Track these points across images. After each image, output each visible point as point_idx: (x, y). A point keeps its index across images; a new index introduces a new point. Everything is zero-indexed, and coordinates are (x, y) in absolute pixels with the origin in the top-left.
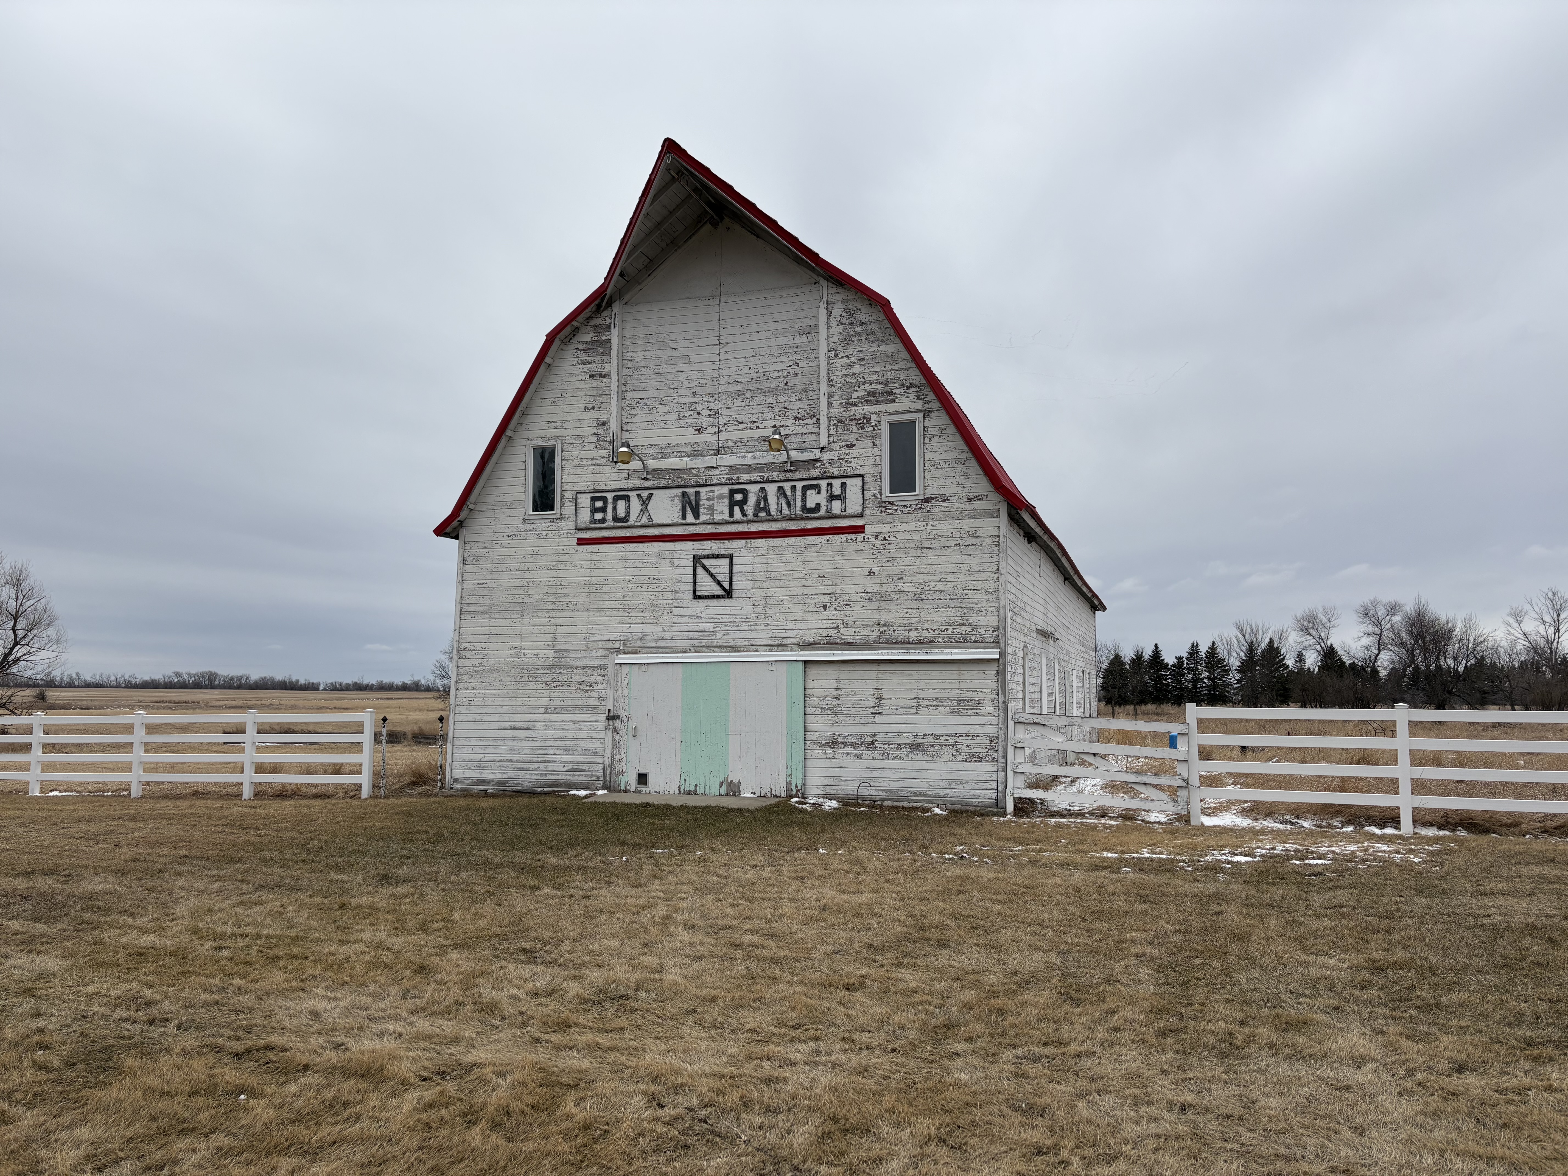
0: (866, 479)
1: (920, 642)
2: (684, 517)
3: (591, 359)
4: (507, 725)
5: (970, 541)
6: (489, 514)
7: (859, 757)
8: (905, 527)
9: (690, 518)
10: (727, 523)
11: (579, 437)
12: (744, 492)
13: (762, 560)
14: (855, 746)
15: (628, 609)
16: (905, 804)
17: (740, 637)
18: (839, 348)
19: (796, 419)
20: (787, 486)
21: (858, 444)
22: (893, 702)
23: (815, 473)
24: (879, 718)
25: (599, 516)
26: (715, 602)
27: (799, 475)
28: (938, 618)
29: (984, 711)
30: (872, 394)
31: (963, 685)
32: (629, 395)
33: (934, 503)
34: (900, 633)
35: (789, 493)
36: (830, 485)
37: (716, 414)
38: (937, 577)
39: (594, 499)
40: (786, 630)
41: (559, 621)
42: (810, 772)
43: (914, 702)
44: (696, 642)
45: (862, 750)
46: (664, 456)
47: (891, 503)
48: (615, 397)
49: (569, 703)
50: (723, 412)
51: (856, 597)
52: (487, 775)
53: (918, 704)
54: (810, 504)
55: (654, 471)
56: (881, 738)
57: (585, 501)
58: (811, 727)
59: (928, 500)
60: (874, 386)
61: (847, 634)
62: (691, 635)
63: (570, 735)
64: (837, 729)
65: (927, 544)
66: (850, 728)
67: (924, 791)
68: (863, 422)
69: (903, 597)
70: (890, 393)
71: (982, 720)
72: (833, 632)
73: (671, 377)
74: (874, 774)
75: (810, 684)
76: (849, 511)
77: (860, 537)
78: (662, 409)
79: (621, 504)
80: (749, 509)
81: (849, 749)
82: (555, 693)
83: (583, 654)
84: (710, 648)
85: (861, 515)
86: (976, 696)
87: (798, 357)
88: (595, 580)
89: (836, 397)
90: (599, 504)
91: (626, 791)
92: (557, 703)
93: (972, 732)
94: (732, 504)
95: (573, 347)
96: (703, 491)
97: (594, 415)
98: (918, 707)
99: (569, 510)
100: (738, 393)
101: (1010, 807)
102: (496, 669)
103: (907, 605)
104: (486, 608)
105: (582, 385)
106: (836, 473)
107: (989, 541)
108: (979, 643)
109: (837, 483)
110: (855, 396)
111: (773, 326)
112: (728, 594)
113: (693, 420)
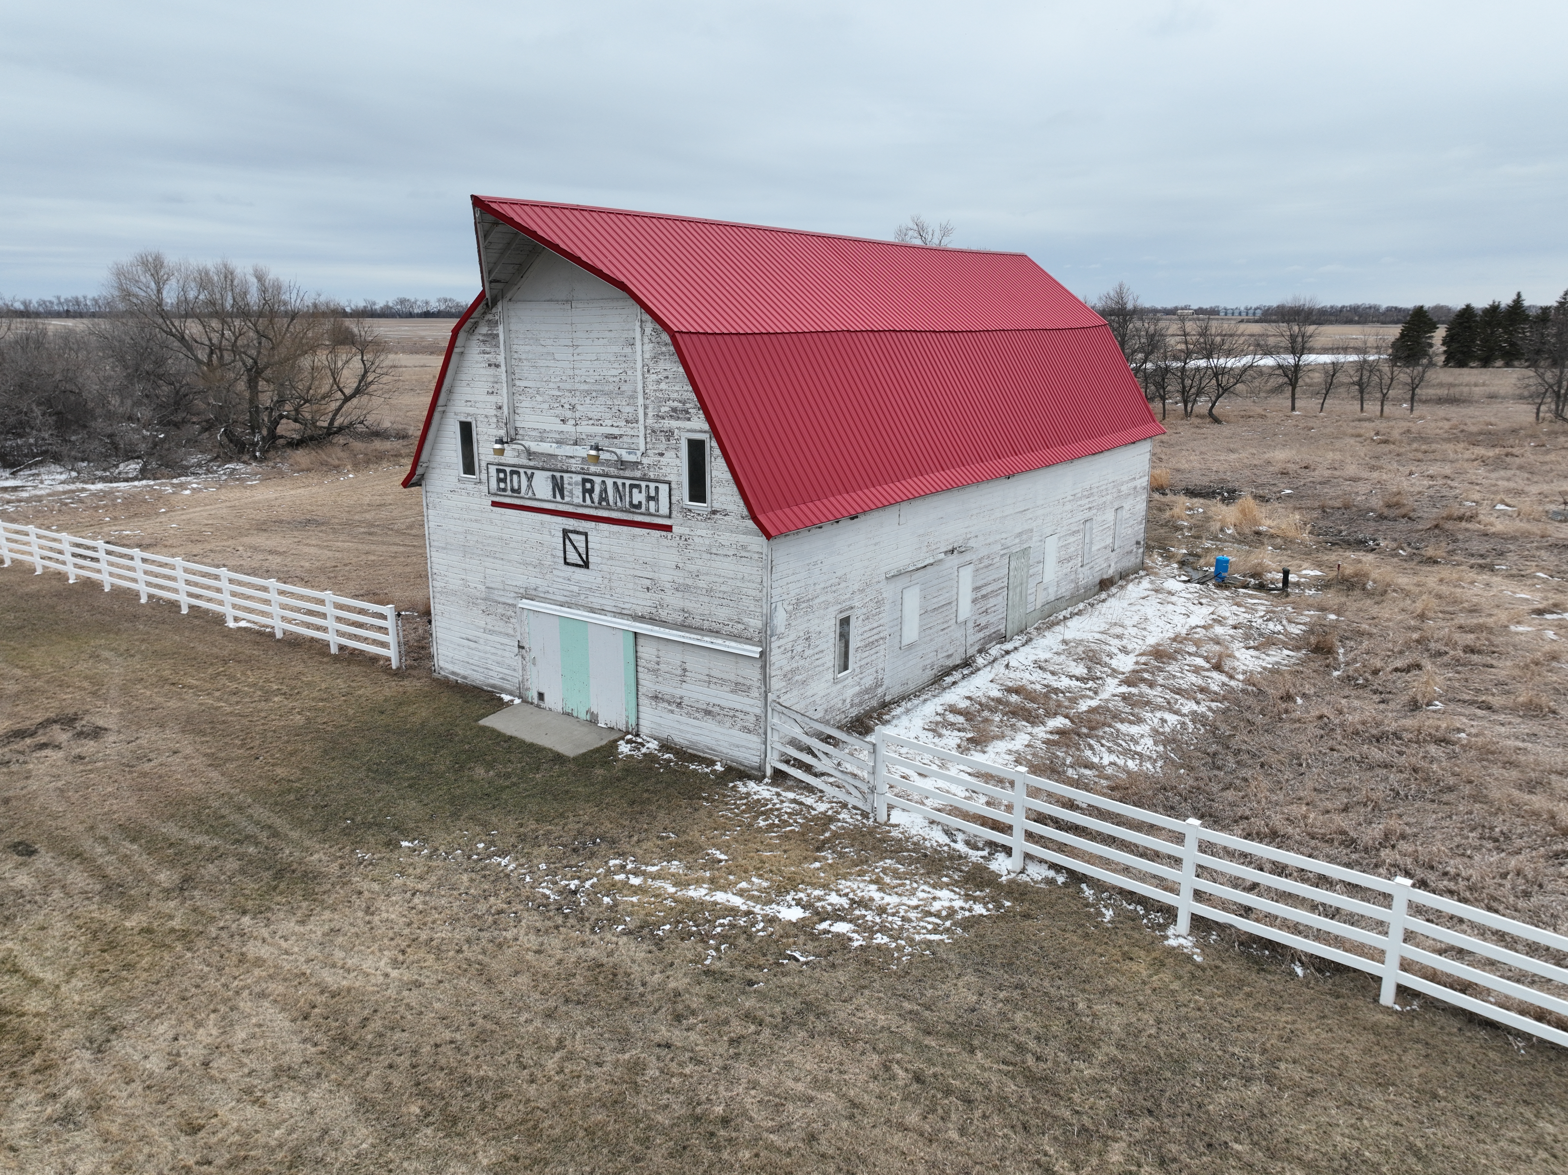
0: (673, 486)
1: (711, 631)
2: (555, 496)
3: (488, 349)
4: (464, 636)
5: (744, 554)
6: (437, 471)
7: (672, 712)
8: (699, 532)
9: (558, 497)
10: (582, 506)
11: (486, 416)
12: (591, 482)
13: (605, 541)
14: (669, 703)
15: (526, 564)
16: (701, 754)
17: (596, 601)
18: (651, 364)
19: (627, 422)
20: (620, 482)
21: (666, 454)
22: (693, 675)
23: (638, 474)
24: (684, 685)
25: (502, 485)
26: (577, 570)
27: (628, 473)
28: (722, 614)
29: (752, 695)
30: (674, 410)
31: (739, 672)
32: (518, 383)
33: (718, 516)
34: (697, 622)
35: (621, 488)
36: (647, 486)
37: (573, 408)
38: (721, 580)
39: (498, 471)
40: (624, 603)
41: (487, 564)
42: (641, 715)
43: (706, 678)
44: (568, 599)
45: (673, 707)
46: (542, 440)
47: (690, 510)
48: (505, 385)
49: (496, 628)
50: (578, 407)
51: (668, 585)
52: (456, 669)
53: (710, 680)
54: (635, 502)
55: (534, 453)
56: (686, 701)
57: (493, 470)
58: (641, 682)
59: (714, 512)
60: (676, 404)
61: (663, 614)
62: (566, 593)
63: (499, 652)
64: (659, 688)
65: (714, 551)
66: (668, 689)
67: (714, 747)
68: (669, 434)
69: (699, 592)
70: (687, 412)
71: (752, 702)
72: (654, 610)
73: (543, 370)
74: (682, 727)
75: (640, 649)
76: (661, 512)
77: (669, 534)
78: (539, 399)
79: (515, 477)
80: (596, 496)
81: (666, 705)
82: (489, 619)
83: (502, 593)
84: (577, 606)
85: (670, 517)
86: (748, 683)
87: (626, 365)
88: (505, 536)
89: (650, 409)
90: (502, 475)
91: (532, 703)
92: (489, 627)
93: (744, 709)
94: (585, 491)
95: (475, 337)
96: (566, 476)
97: (493, 398)
98: (709, 682)
99: (484, 476)
100: (588, 392)
101: (769, 772)
102: (454, 593)
103: (702, 598)
104: (443, 545)
105: (485, 372)
106: (652, 477)
107: (756, 556)
108: (749, 640)
109: (652, 486)
110: (663, 409)
111: (608, 334)
112: (586, 565)
113: (559, 411)
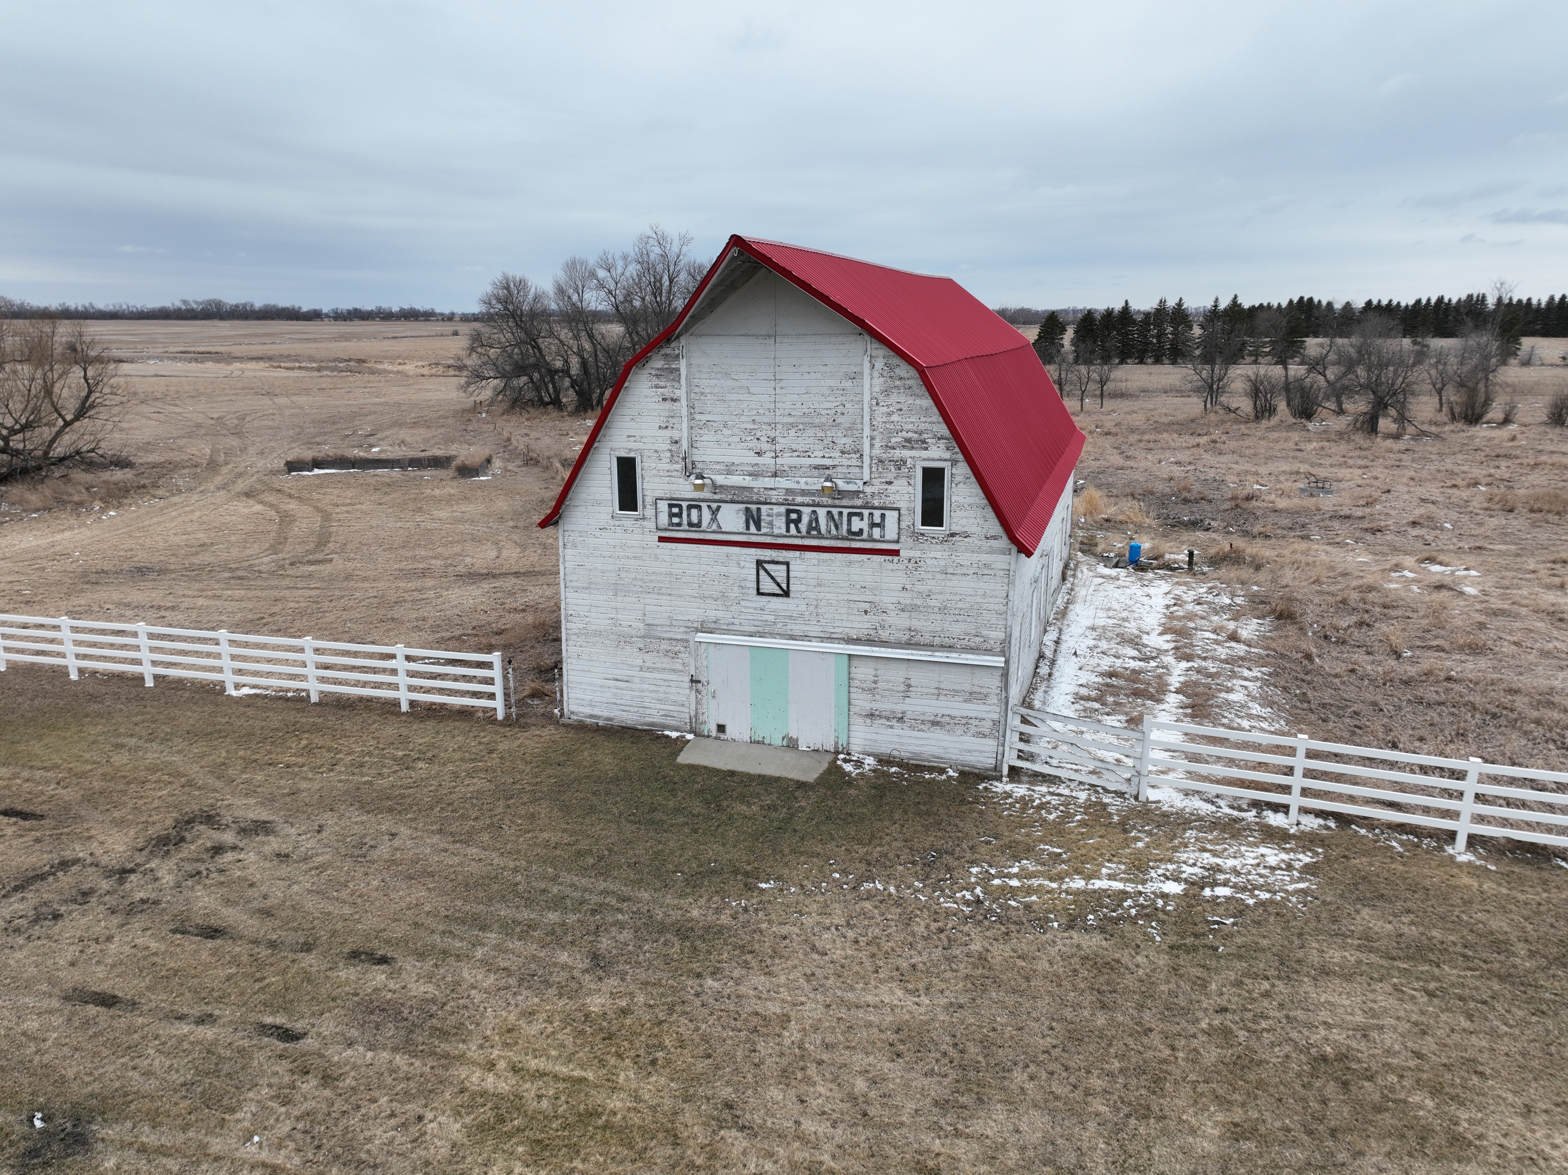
0: (902, 512)
1: (942, 646)
2: (748, 528)
3: (663, 384)
4: (610, 676)
5: (986, 572)
6: (583, 509)
7: (891, 727)
8: (933, 554)
9: (753, 529)
10: (785, 536)
11: (656, 451)
12: (799, 513)
13: (815, 569)
14: (888, 719)
15: (704, 598)
16: (926, 764)
17: (797, 628)
18: (881, 398)
19: (843, 452)
20: (835, 511)
21: (895, 482)
22: (919, 689)
23: (859, 502)
24: (907, 700)
25: (676, 520)
26: (775, 599)
27: (845, 502)
28: (957, 629)
29: (989, 702)
30: (909, 440)
31: (975, 682)
32: (698, 417)
33: (957, 538)
34: (927, 639)
35: (836, 517)
36: (871, 514)
37: (773, 441)
38: (958, 598)
39: (671, 506)
40: (834, 627)
41: (647, 601)
42: (852, 734)
43: (936, 691)
44: (760, 629)
45: (894, 722)
46: (729, 473)
47: (923, 535)
48: (685, 420)
49: (658, 665)
50: (779, 439)
51: (892, 607)
52: (596, 712)
53: (939, 693)
54: (855, 528)
55: (721, 486)
56: (909, 715)
57: (663, 506)
58: (853, 702)
59: (953, 535)
60: (910, 435)
61: (884, 635)
62: (756, 623)
63: (662, 689)
64: (875, 706)
65: (951, 571)
66: (884, 705)
67: (941, 755)
68: (900, 464)
69: (930, 610)
70: (924, 442)
71: (988, 708)
72: (872, 632)
73: (733, 404)
74: (903, 740)
75: (853, 670)
76: (887, 538)
77: (896, 559)
78: (726, 432)
79: (694, 512)
80: (803, 526)
81: (884, 721)
82: (647, 657)
83: (668, 629)
84: (772, 635)
85: (897, 542)
86: (985, 691)
87: (844, 398)
88: (676, 571)
89: (878, 440)
90: (675, 510)
91: (708, 736)
92: (649, 664)
93: (979, 716)
94: (788, 522)
95: (646, 372)
96: (764, 508)
97: (667, 433)
98: (939, 695)
99: (650, 512)
100: (793, 425)
101: (1005, 771)
102: (599, 633)
103: (933, 616)
104: (586, 585)
105: (656, 406)
106: (877, 504)
107: (1002, 573)
108: (989, 651)
109: (877, 514)
110: (893, 440)
111: (822, 369)
112: (786, 594)
113: (754, 444)
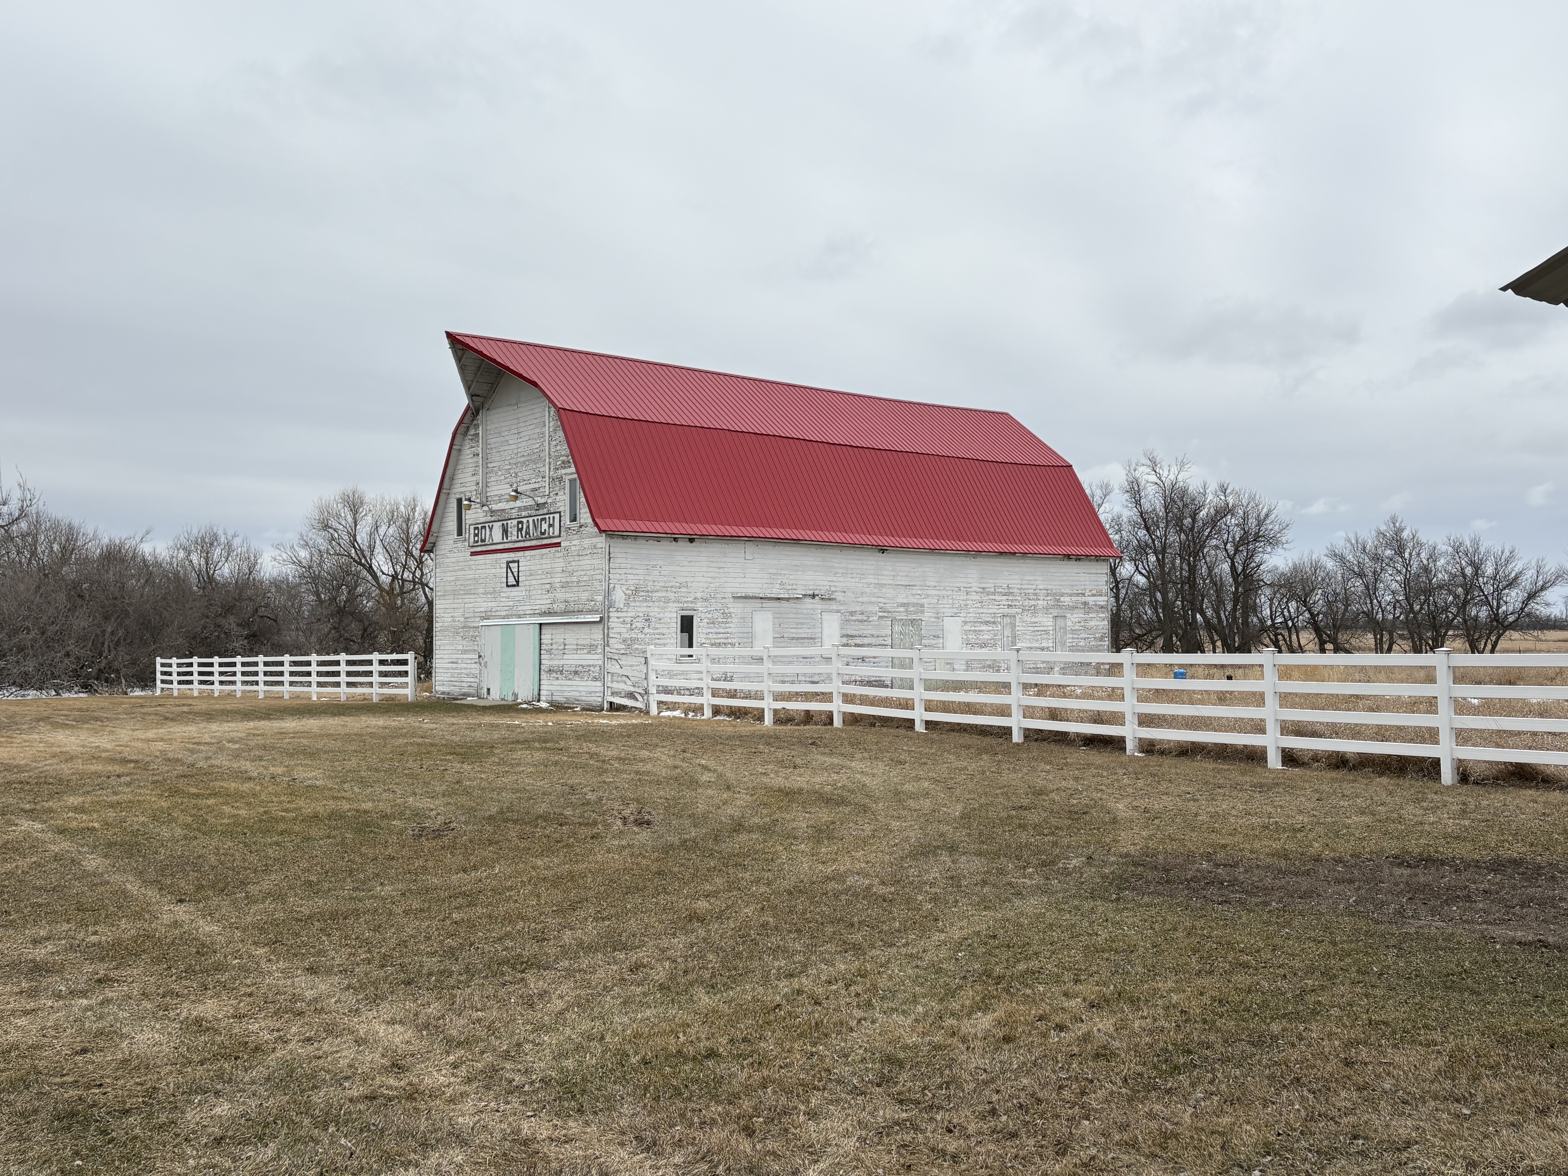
0: (561, 514)
1: (579, 611)
2: (503, 538)
3: (473, 445)
4: (451, 661)
5: (595, 551)
6: (443, 538)
7: (558, 679)
8: (574, 542)
9: (505, 539)
10: (517, 541)
11: (470, 492)
12: (522, 523)
13: (528, 563)
14: (556, 672)
15: (487, 593)
17: (521, 609)
18: (552, 436)
20: (536, 519)
21: (559, 493)
22: (569, 647)
23: (545, 511)
24: (565, 656)
25: (476, 539)
26: (513, 589)
27: (540, 512)
28: (584, 597)
29: (597, 651)
30: (563, 462)
31: (591, 636)
32: (489, 465)
33: (583, 528)
34: (572, 606)
35: (536, 523)
36: (549, 518)
37: (516, 476)
38: (584, 573)
39: (475, 529)
40: (535, 605)
41: (466, 600)
42: (542, 687)
43: (575, 647)
44: (507, 613)
45: (558, 675)
46: (498, 502)
47: (570, 529)
49: (468, 648)
50: (519, 474)
51: (558, 585)
52: (444, 689)
53: (579, 648)
54: (543, 530)
55: (495, 511)
56: (564, 669)
57: (472, 530)
58: (542, 662)
59: (581, 527)
60: (564, 458)
61: (555, 607)
62: (506, 608)
63: (468, 666)
64: (551, 663)
65: (581, 553)
66: (555, 662)
67: (579, 698)
68: (561, 480)
69: (573, 585)
70: (569, 462)
71: (598, 657)
72: (550, 606)
73: (502, 453)
74: (562, 688)
75: (543, 637)
76: (556, 534)
77: (559, 549)
78: (499, 473)
79: (484, 531)
80: (524, 533)
81: (554, 675)
82: (464, 643)
83: (473, 620)
84: (512, 616)
85: (559, 536)
86: (595, 643)
87: (542, 439)
88: (476, 577)
89: (552, 465)
90: (477, 532)
91: (484, 698)
92: (465, 648)
93: (594, 664)
94: (518, 531)
95: (467, 438)
96: (509, 522)
97: (474, 478)
98: (577, 649)
99: (467, 535)
100: (524, 463)
101: (606, 707)
102: (447, 629)
103: (574, 589)
104: (443, 594)
105: (470, 461)
106: (552, 511)
107: (600, 551)
108: (596, 612)
109: (552, 517)
110: (558, 463)
111: (535, 421)
112: (518, 585)
